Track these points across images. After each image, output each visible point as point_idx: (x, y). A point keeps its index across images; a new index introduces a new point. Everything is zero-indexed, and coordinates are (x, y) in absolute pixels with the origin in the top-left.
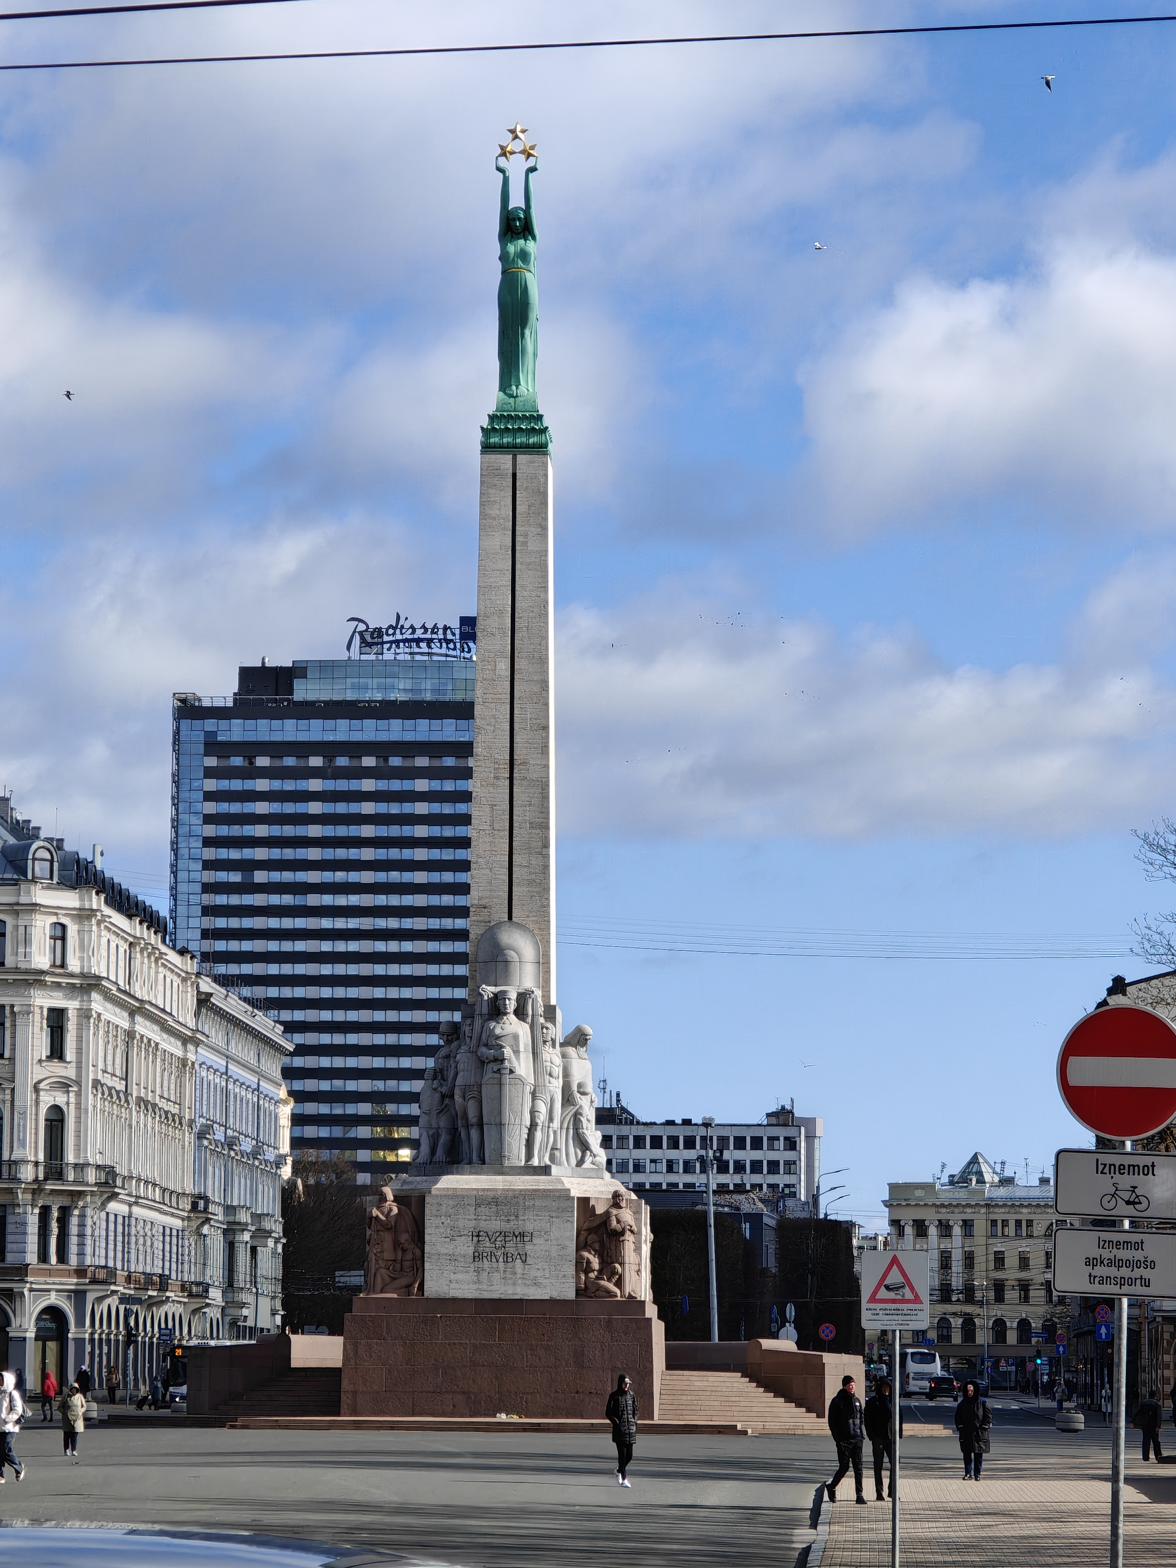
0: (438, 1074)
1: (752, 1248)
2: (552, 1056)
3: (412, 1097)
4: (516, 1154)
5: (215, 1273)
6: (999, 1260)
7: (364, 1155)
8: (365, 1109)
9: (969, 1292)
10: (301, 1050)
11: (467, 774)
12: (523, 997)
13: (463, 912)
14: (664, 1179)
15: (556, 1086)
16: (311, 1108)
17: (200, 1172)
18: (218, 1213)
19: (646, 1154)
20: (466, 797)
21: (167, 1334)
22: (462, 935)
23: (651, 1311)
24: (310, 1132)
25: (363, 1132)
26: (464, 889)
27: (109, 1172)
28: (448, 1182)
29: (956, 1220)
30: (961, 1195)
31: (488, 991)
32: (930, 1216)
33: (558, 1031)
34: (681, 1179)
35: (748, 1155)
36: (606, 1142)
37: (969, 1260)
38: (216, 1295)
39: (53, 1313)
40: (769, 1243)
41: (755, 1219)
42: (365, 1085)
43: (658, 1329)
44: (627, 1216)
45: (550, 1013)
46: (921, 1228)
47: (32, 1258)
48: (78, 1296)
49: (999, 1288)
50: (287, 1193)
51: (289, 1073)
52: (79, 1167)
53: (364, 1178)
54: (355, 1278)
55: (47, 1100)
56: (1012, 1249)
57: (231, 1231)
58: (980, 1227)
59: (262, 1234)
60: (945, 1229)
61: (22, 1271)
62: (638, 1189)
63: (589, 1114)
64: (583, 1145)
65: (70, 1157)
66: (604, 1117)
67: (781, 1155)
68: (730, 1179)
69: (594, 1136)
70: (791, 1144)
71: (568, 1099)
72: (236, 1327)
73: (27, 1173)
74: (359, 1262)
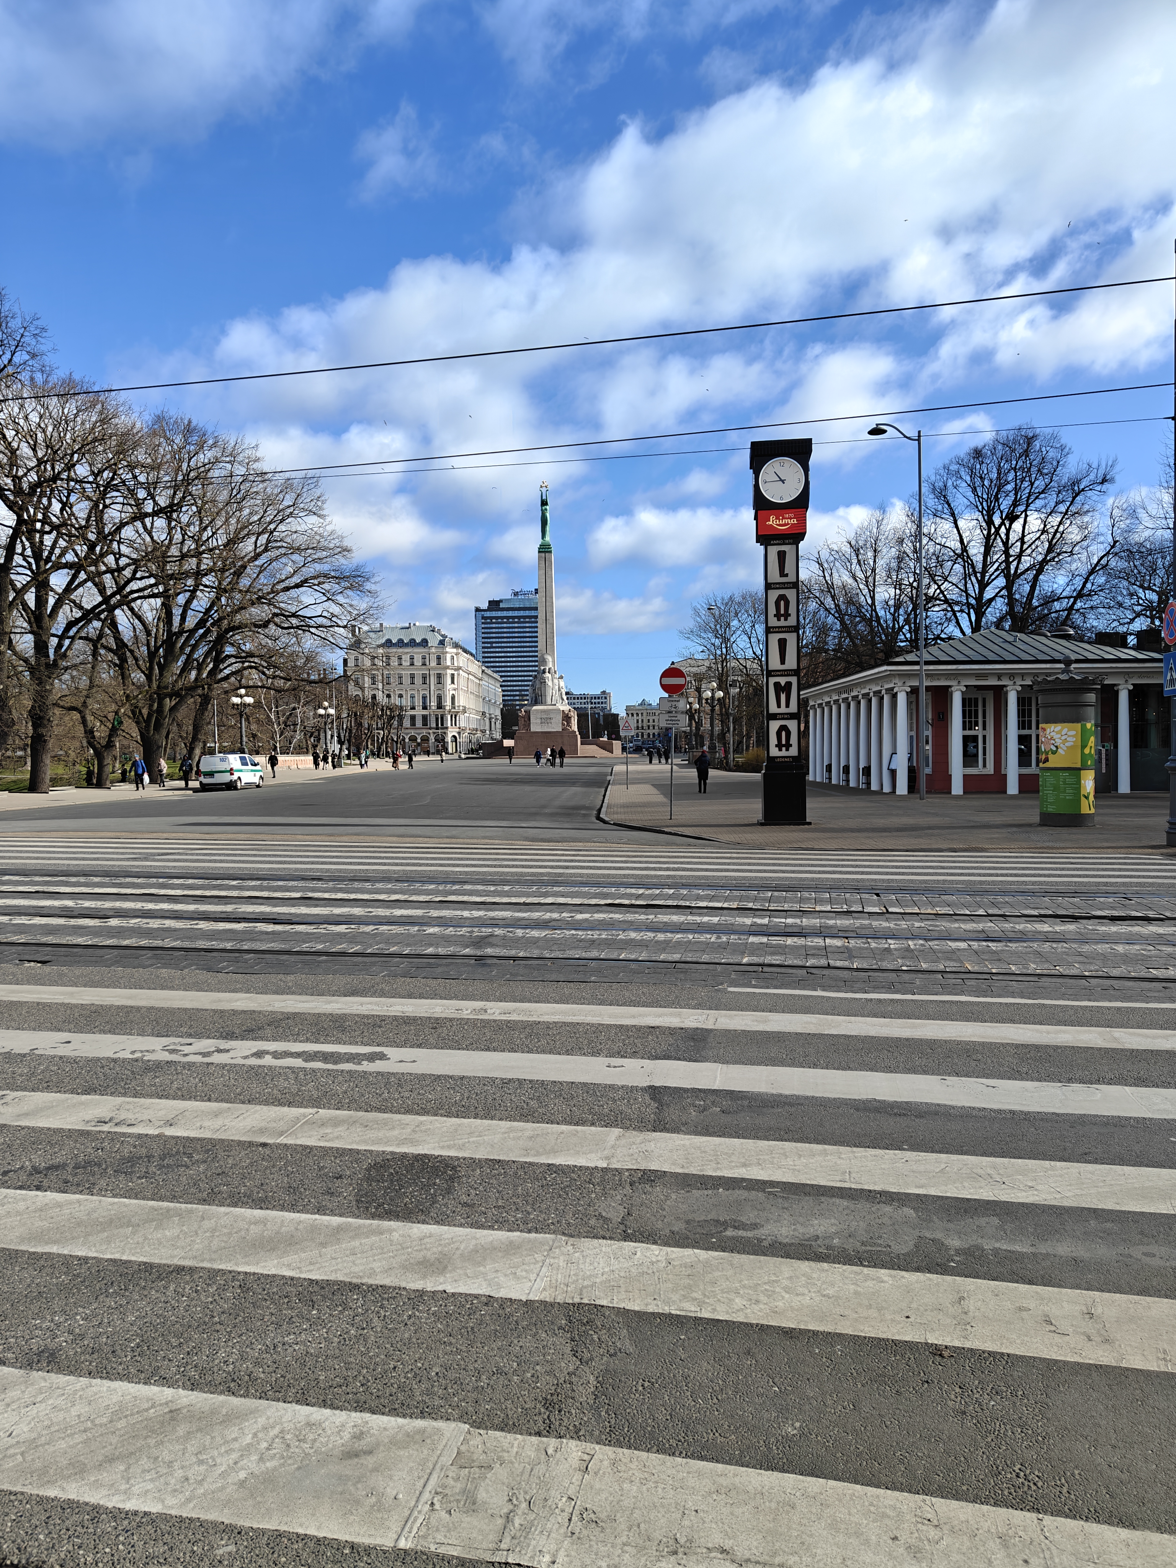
0: (532, 685)
1: (598, 720)
2: (556, 681)
3: (527, 690)
4: (549, 702)
5: (487, 728)
6: (649, 721)
7: (518, 703)
8: (518, 693)
9: (642, 727)
10: (504, 681)
11: (537, 622)
12: (549, 669)
13: (537, 651)
14: (580, 706)
15: (557, 687)
16: (506, 693)
17: (484, 707)
18: (488, 715)
19: (576, 701)
20: (537, 627)
21: (478, 740)
22: (537, 656)
23: (577, 733)
24: (506, 698)
25: (517, 698)
26: (537, 647)
27: (465, 707)
28: (535, 708)
29: (640, 712)
30: (640, 707)
31: (542, 668)
32: (635, 712)
33: (557, 676)
34: (583, 706)
35: (597, 701)
36: (567, 699)
37: (642, 721)
38: (488, 732)
39: (454, 736)
40: (601, 718)
41: (599, 714)
42: (517, 688)
43: (579, 736)
44: (572, 714)
45: (555, 672)
46: (632, 715)
47: (449, 725)
48: (459, 733)
49: (649, 727)
50: (502, 710)
51: (501, 686)
52: (459, 706)
53: (518, 707)
54: (516, 728)
55: (452, 692)
56: (651, 719)
57: (490, 719)
58: (645, 714)
59: (497, 719)
60: (638, 715)
61: (447, 728)
62: (574, 708)
63: (564, 693)
64: (563, 700)
65: (457, 704)
66: (567, 693)
67: (604, 701)
68: (593, 706)
69: (565, 697)
70: (606, 698)
71: (559, 690)
72: (492, 739)
73: (448, 708)
74: (517, 725)
